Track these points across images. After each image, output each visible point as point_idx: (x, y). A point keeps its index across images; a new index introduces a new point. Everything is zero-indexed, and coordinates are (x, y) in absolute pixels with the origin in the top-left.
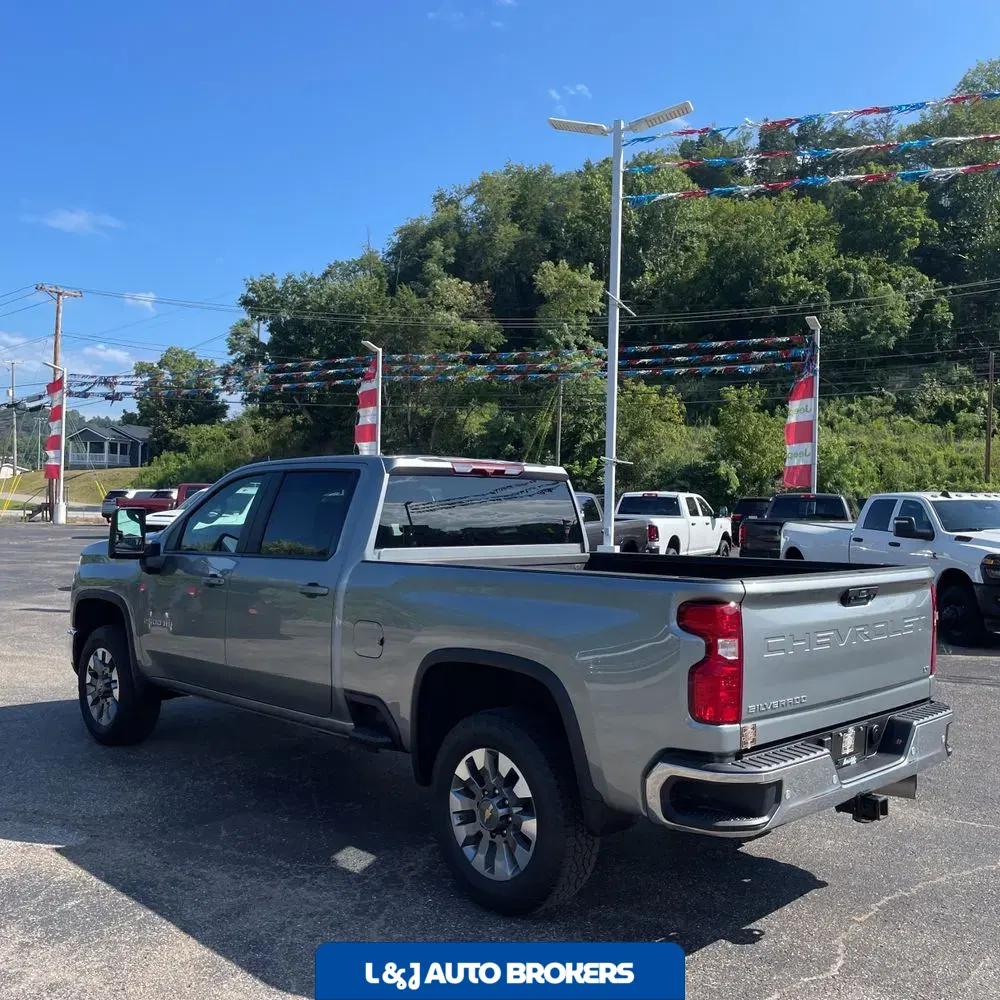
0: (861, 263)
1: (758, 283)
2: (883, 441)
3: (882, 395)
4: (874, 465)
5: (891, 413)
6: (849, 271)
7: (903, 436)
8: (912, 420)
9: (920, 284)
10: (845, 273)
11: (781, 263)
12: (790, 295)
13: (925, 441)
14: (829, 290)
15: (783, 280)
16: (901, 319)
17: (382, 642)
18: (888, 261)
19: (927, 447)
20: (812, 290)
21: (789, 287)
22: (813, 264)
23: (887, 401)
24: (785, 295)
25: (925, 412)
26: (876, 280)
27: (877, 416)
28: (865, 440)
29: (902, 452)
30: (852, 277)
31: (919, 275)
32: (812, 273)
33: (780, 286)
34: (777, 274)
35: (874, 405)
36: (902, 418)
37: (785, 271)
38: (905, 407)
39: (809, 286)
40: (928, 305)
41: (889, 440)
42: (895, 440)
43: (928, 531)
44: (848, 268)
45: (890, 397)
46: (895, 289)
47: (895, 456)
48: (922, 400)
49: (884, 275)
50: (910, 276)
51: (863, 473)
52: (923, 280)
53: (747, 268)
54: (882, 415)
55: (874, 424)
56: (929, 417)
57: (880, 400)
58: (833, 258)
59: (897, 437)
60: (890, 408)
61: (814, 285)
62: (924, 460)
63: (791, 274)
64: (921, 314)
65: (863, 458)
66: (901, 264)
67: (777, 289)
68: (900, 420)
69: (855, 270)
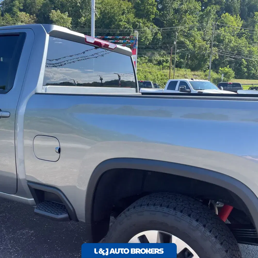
0: (140, 20)
1: (114, 24)
2: (146, 69)
3: (145, 57)
4: (143, 76)
5: (147, 62)
6: (138, 22)
7: (150, 69)
8: (152, 64)
9: (154, 28)
10: (137, 23)
11: (120, 18)
12: (123, 28)
13: (155, 69)
14: (133, 27)
15: (121, 23)
16: (150, 37)
17: (59, 151)
18: (147, 21)
19: (156, 71)
20: (128, 27)
21: (122, 25)
22: (128, 19)
23: (146, 59)
24: (121, 28)
25: (155, 62)
26: (144, 26)
27: (144, 63)
28: (141, 69)
29: (150, 72)
30: (138, 24)
31: (154, 25)
32: (128, 22)
33: (120, 25)
34: (119, 22)
35: (143, 60)
36: (150, 64)
37: (122, 21)
38: (150, 61)
39: (127, 25)
40: (156, 34)
41: (147, 69)
42: (148, 69)
43: (189, 90)
44: (137, 21)
45: (147, 58)
46: (148, 28)
47: (148, 73)
48: (154, 59)
49: (146, 25)
50: (152, 26)
51: (141, 77)
52: (155, 27)
53: (111, 19)
54: (145, 63)
55: (143, 65)
56: (156, 63)
57: (144, 59)
58: (134, 18)
59: (149, 68)
60: (147, 61)
61: (129, 25)
62: (155, 75)
63: (123, 22)
64: (154, 36)
65: (141, 74)
66: (150, 22)
67: (119, 26)
68: (149, 64)
69: (139, 22)
